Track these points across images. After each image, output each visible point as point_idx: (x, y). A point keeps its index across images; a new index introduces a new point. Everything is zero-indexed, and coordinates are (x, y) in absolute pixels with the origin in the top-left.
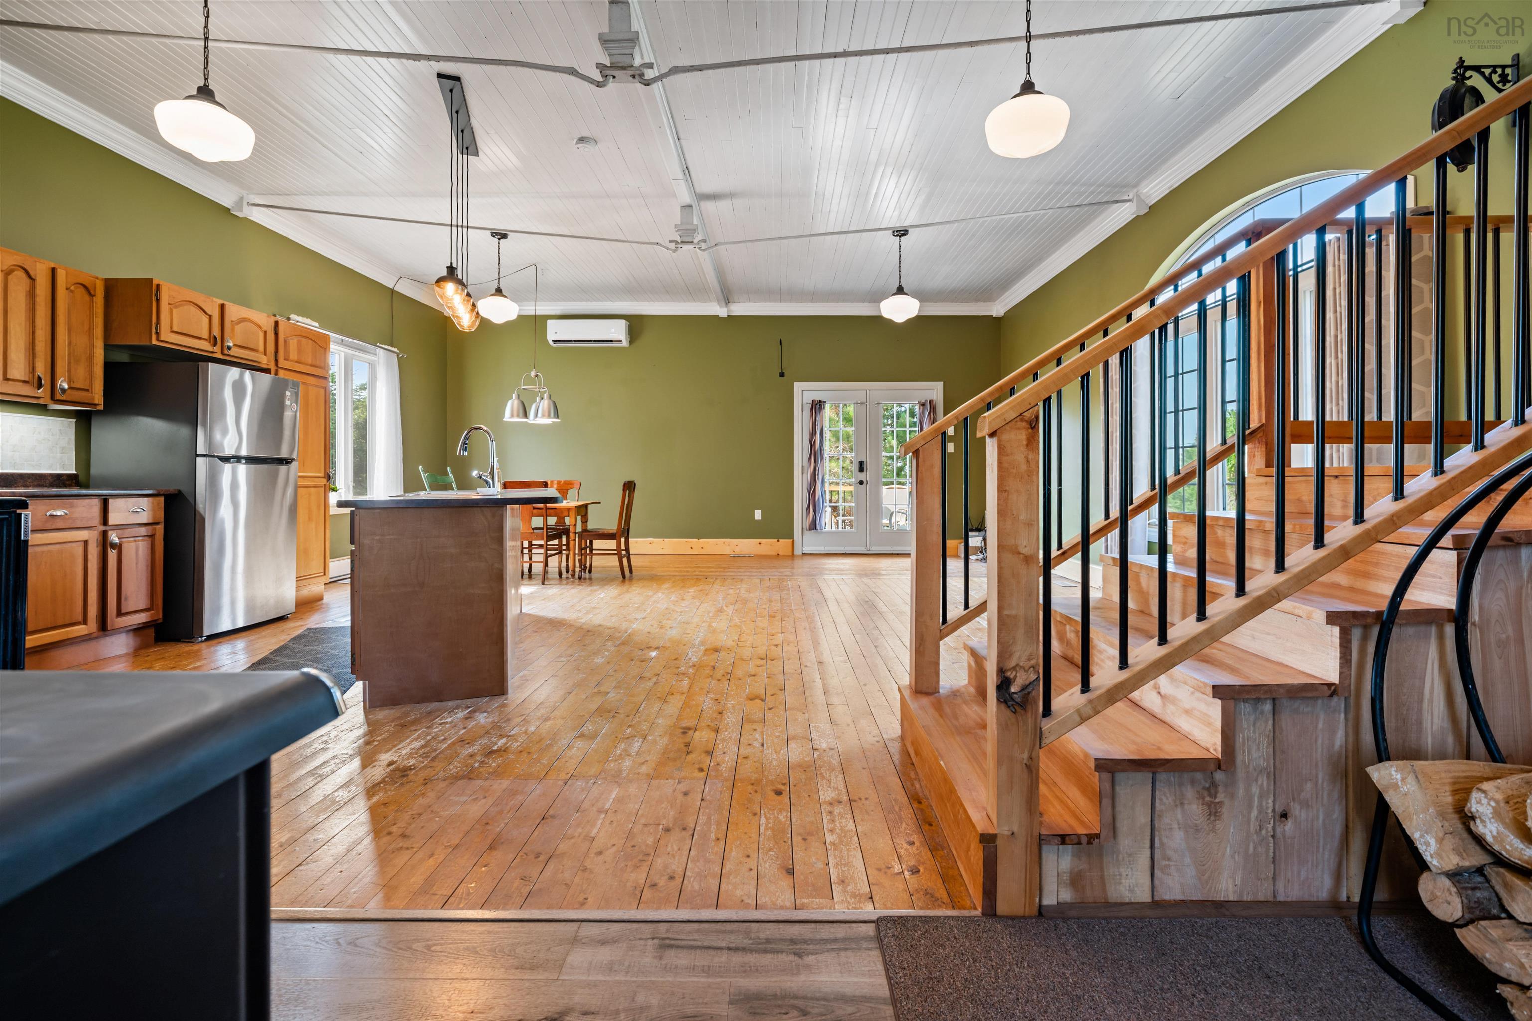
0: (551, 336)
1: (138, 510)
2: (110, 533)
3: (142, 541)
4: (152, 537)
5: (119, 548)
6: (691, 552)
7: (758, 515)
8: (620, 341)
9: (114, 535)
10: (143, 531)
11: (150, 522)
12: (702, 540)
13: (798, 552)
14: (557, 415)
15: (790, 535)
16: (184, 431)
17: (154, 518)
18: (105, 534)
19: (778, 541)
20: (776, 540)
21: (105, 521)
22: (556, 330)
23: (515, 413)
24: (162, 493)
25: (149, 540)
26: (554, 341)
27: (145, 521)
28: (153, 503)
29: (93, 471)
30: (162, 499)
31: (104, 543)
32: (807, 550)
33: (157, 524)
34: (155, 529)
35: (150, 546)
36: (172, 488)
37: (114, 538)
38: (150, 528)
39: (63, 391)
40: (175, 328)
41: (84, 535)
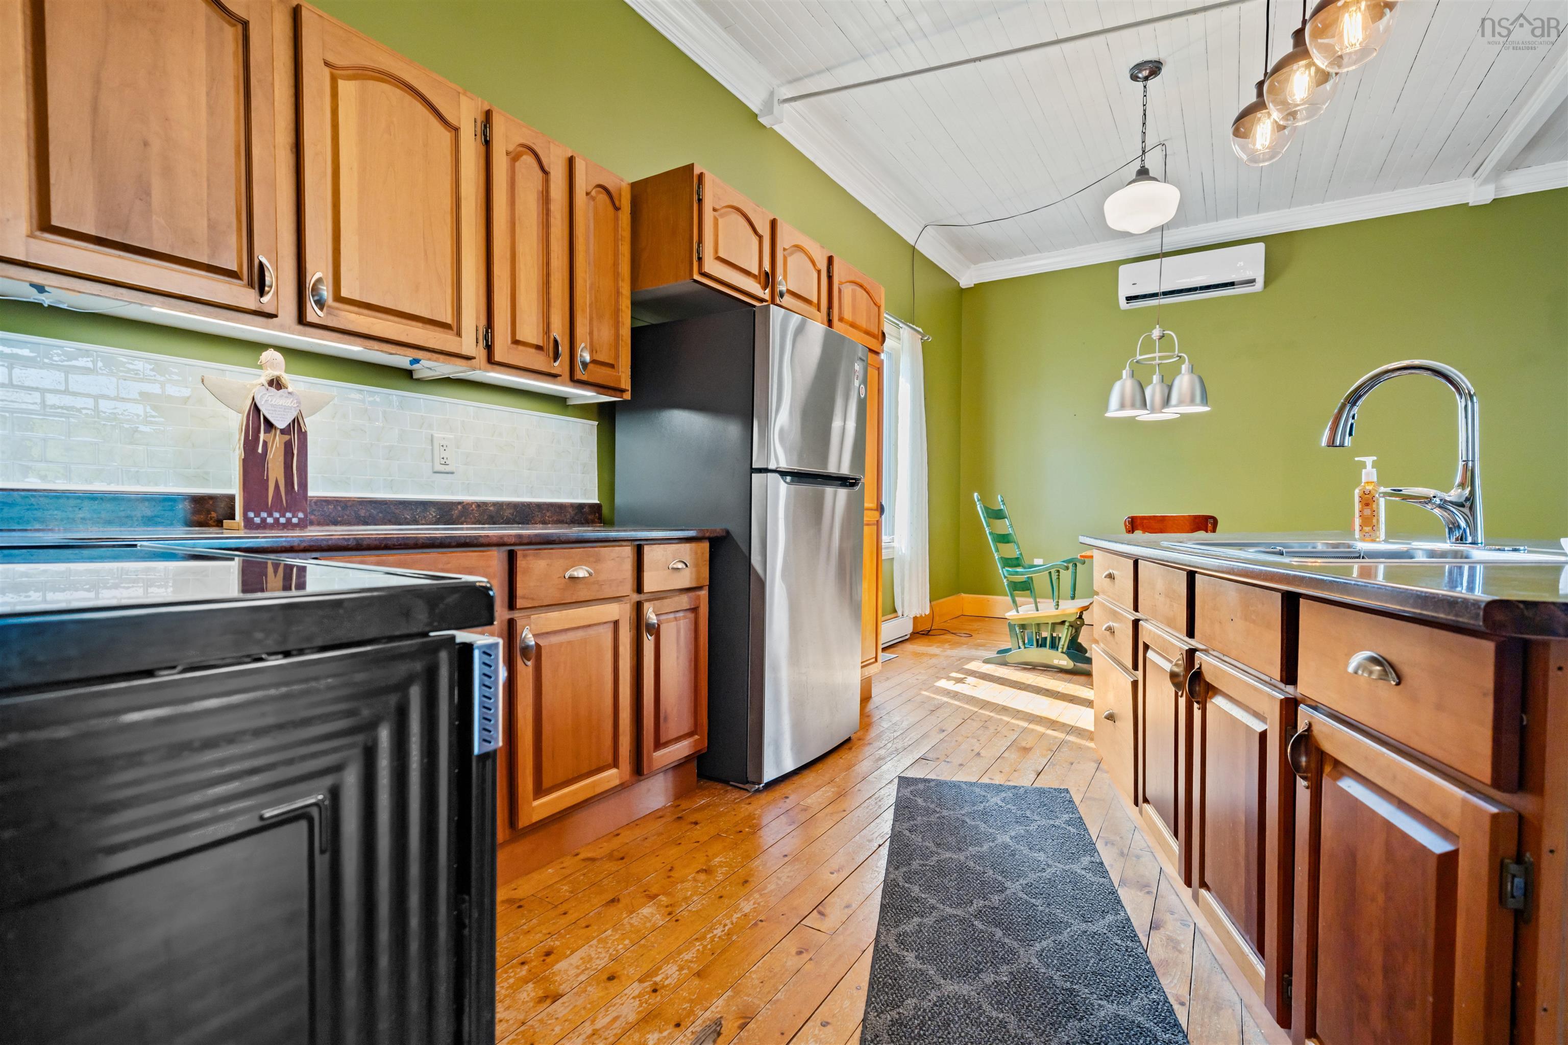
0: (1124, 293)
1: (680, 565)
2: (646, 605)
3: (685, 617)
4: (695, 610)
5: (655, 630)
8: (1252, 281)
9: (651, 610)
10: (684, 601)
11: (694, 585)
14: (1205, 400)
16: (732, 430)
17: (698, 579)
18: (639, 606)
21: (639, 588)
23: (1128, 401)
24: (707, 535)
25: (691, 616)
26: (1129, 299)
27: (687, 584)
28: (696, 553)
29: (618, 500)
30: (706, 545)
31: (639, 625)
33: (699, 588)
34: (698, 597)
35: (693, 627)
36: (717, 527)
37: (651, 616)
38: (692, 594)
39: (585, 365)
40: (721, 254)
41: (613, 611)
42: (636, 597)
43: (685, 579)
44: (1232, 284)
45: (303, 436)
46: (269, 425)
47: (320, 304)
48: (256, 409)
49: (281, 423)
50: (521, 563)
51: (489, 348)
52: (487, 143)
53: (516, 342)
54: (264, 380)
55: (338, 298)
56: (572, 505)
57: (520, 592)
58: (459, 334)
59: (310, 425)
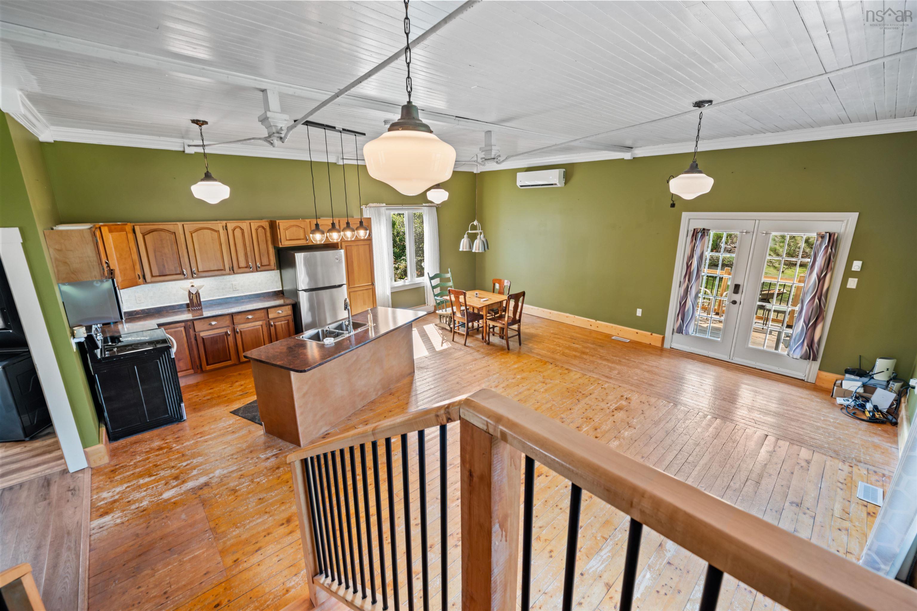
0: (519, 184)
1: (280, 312)
3: (284, 322)
5: (275, 324)
6: (590, 327)
7: (639, 312)
8: (556, 184)
9: (272, 322)
10: (283, 319)
12: (598, 322)
13: (667, 346)
15: (662, 331)
17: (287, 314)
19: (651, 334)
20: (650, 333)
21: (268, 318)
22: (522, 179)
24: (291, 303)
25: (286, 321)
26: (521, 186)
28: (286, 308)
30: (290, 306)
31: (269, 325)
32: (675, 346)
33: (290, 315)
34: (288, 318)
35: (287, 324)
38: (286, 317)
39: (259, 267)
40: (288, 238)
41: (260, 323)
42: (268, 320)
43: (284, 314)
44: (552, 184)
45: (199, 294)
46: (192, 294)
47: (195, 274)
48: (189, 292)
49: (194, 293)
50: (234, 317)
51: (233, 270)
52: (227, 229)
53: (239, 268)
54: (190, 286)
55: (198, 271)
56: (272, 292)
57: (235, 322)
58: (225, 270)
59: (200, 291)
